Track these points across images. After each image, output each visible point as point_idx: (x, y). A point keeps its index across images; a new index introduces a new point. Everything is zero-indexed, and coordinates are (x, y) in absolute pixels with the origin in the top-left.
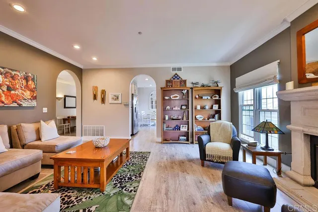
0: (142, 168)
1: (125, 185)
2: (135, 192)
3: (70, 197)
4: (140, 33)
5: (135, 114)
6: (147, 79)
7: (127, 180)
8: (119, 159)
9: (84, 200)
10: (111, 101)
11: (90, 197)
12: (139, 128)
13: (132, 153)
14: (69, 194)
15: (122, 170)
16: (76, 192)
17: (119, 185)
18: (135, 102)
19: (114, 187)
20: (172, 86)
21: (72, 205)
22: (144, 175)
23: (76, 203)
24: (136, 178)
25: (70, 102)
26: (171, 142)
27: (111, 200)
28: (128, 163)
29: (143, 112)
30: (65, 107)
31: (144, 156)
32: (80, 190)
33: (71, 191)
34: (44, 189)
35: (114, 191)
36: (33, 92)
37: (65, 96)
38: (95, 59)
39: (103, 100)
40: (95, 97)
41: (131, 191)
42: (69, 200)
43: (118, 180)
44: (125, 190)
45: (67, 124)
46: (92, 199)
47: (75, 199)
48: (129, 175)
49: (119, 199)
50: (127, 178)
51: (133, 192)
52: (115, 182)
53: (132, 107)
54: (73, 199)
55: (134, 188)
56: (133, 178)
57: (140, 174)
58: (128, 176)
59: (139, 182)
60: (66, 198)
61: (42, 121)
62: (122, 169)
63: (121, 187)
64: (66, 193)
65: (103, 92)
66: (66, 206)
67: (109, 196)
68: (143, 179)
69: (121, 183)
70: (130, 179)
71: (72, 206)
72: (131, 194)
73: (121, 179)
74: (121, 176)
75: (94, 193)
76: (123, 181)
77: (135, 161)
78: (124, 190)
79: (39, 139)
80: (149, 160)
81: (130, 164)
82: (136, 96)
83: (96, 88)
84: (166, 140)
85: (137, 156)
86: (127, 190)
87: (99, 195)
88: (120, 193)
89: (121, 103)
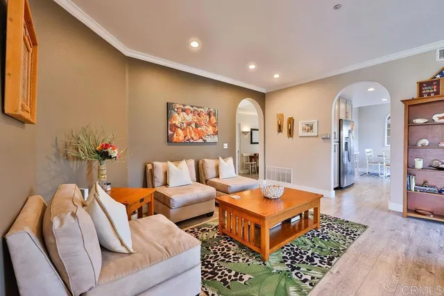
0: (339, 250)
1: (299, 266)
2: (311, 284)
3: (229, 249)
4: (336, 7)
5: (345, 153)
6: (372, 89)
7: (304, 260)
8: (303, 221)
9: (240, 260)
10: (301, 133)
11: (248, 261)
12: (356, 178)
13: (328, 218)
14: (230, 246)
15: (300, 240)
16: (237, 246)
17: (289, 262)
18: (345, 133)
19: (282, 262)
20: (437, 93)
21: (227, 260)
22: (338, 264)
23: (232, 260)
24: (321, 262)
25: (257, 137)
26: (431, 217)
27: (270, 278)
28: (316, 233)
29: (367, 150)
30: (252, 143)
31: (350, 231)
32: (242, 246)
33: (233, 243)
34: (212, 230)
35: (279, 268)
36: (215, 127)
37: (252, 130)
38: (276, 76)
39: (290, 133)
40: (280, 129)
41: (305, 281)
42: (227, 253)
43: (290, 254)
44: (296, 274)
45: (253, 163)
46: (249, 264)
47: (234, 255)
48: (310, 252)
49: (283, 283)
50: (305, 257)
51: (307, 283)
52: (285, 255)
53: (339, 142)
54: (231, 253)
55: (313, 278)
56: (317, 260)
57: (332, 259)
58: (309, 254)
59: (324, 273)
60: (226, 249)
61: (220, 158)
62: (302, 238)
63: (292, 266)
64: (227, 244)
65: (291, 121)
66: (223, 258)
67: (269, 272)
68: (334, 269)
69: (294, 259)
70: (310, 259)
71: (227, 262)
72: (303, 285)
73: (297, 255)
74: (297, 249)
75: (254, 257)
76: (297, 257)
77: (331, 233)
78: (294, 272)
79: (218, 176)
80: (359, 240)
81: (318, 235)
82: (348, 122)
83: (281, 117)
84: (416, 212)
85: (336, 227)
86: (299, 275)
87: (258, 263)
88: (287, 275)
89: (317, 136)
